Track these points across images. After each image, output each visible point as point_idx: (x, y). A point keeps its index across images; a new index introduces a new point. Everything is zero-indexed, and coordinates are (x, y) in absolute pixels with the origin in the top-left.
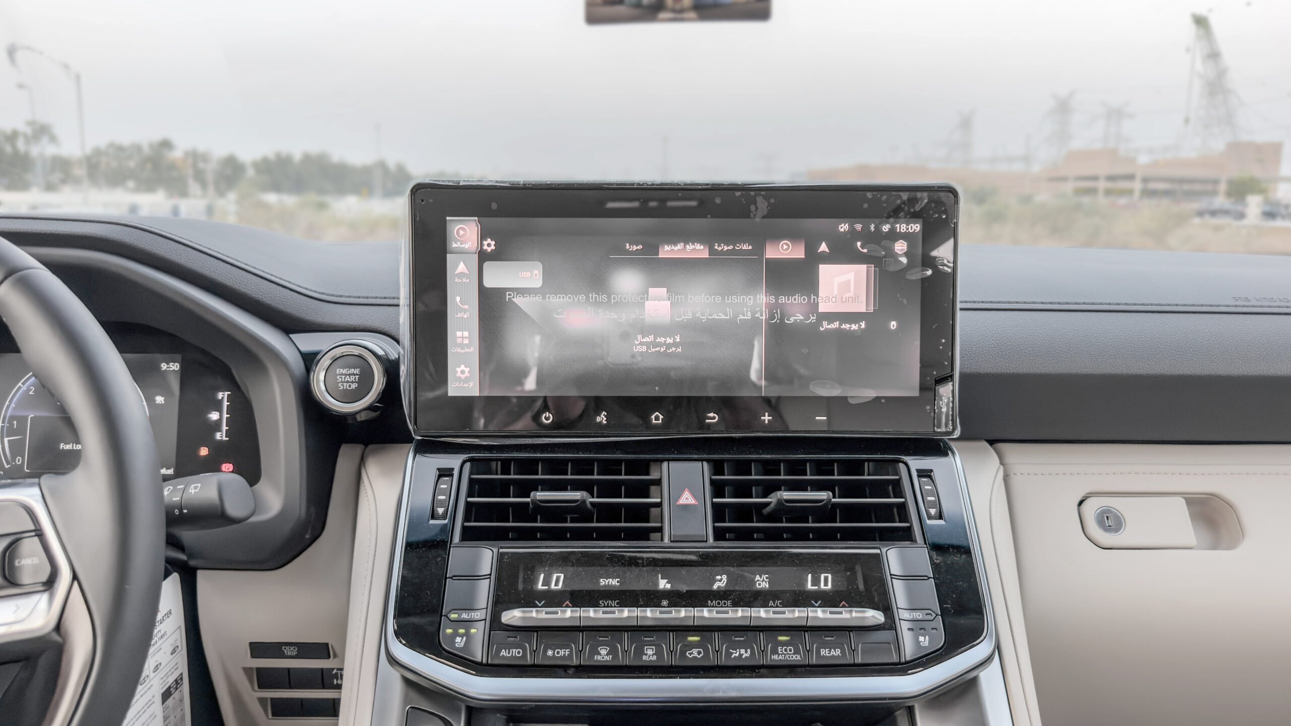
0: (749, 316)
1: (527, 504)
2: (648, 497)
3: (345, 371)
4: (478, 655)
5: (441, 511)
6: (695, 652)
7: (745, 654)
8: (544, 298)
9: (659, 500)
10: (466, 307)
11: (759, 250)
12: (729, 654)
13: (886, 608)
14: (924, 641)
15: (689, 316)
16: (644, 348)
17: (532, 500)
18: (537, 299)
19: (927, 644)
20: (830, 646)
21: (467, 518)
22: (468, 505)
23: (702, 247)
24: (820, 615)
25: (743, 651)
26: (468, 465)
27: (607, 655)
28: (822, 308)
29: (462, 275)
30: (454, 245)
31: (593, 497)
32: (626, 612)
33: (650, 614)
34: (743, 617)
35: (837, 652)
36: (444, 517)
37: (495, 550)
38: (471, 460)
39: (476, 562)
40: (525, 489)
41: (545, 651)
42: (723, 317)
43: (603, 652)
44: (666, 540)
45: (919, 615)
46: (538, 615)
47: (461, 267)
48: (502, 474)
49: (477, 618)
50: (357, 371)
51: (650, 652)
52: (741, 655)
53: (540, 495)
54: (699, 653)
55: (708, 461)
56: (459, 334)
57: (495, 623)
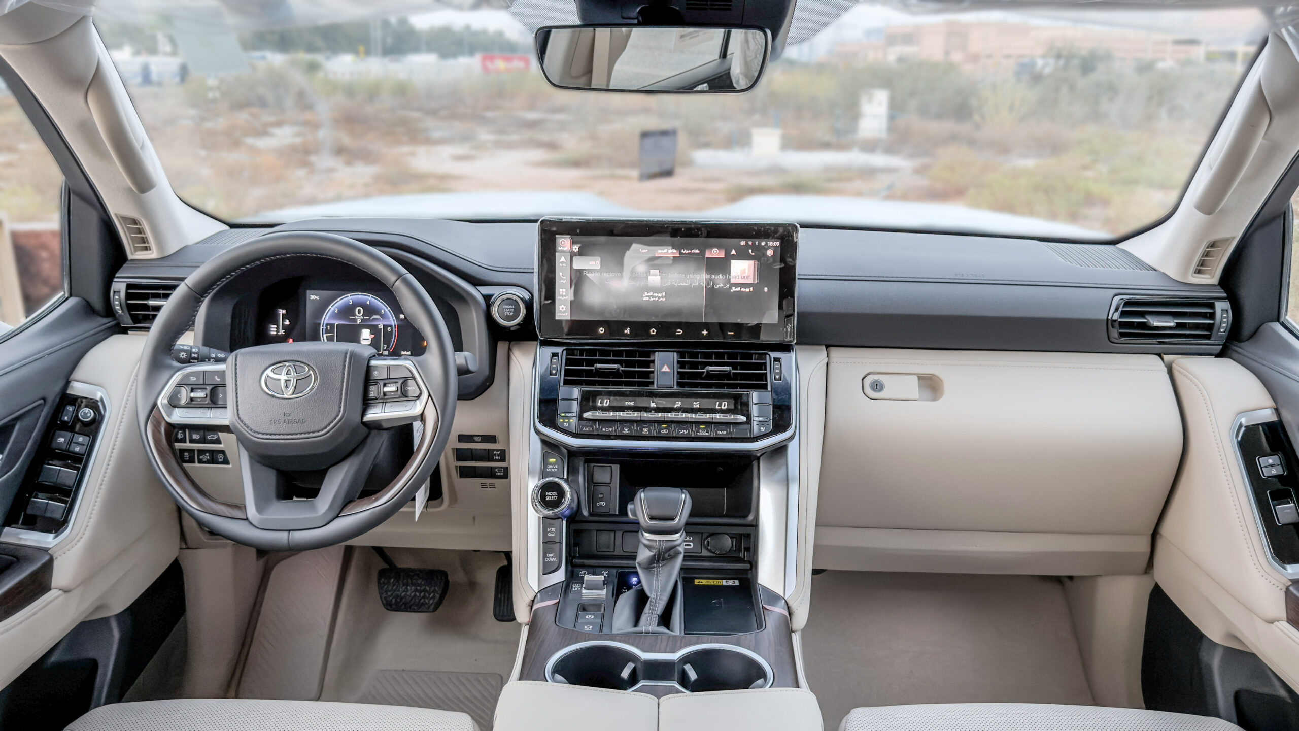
0: (697, 284)
1: (593, 370)
2: (649, 368)
3: (507, 307)
4: (574, 428)
5: (554, 372)
6: (665, 431)
7: (686, 432)
8: (601, 274)
9: (653, 369)
10: (565, 278)
11: (703, 253)
12: (679, 432)
13: (748, 416)
14: (763, 429)
15: (669, 284)
16: (648, 299)
17: (595, 368)
18: (597, 274)
19: (764, 430)
20: (722, 430)
21: (565, 376)
22: (566, 370)
23: (676, 251)
24: (718, 417)
25: (685, 431)
26: (565, 351)
27: (628, 431)
28: (732, 281)
29: (563, 262)
30: (560, 249)
31: (623, 367)
32: (636, 414)
33: (646, 415)
34: (686, 418)
35: (725, 432)
36: (556, 374)
37: (579, 389)
38: (566, 349)
39: (571, 393)
40: (591, 363)
41: (602, 429)
42: (685, 284)
43: (626, 430)
44: (655, 387)
45: (762, 419)
46: (599, 415)
47: (563, 259)
48: (580, 356)
49: (573, 415)
50: (513, 307)
51: (646, 430)
52: (684, 432)
53: (599, 366)
54: (666, 431)
55: (677, 352)
56: (561, 290)
57: (581, 418)
